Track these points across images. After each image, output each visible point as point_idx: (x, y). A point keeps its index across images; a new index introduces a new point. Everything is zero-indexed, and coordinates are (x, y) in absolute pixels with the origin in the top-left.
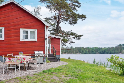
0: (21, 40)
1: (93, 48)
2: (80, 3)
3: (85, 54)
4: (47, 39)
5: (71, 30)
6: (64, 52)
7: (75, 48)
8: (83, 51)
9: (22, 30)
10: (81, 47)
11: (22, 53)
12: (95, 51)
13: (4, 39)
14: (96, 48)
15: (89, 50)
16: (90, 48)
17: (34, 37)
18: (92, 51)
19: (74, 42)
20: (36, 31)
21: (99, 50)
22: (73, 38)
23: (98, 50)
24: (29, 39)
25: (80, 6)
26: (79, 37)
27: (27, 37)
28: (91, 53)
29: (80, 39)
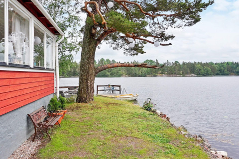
1: (221, 63)
3: (204, 75)
6: (160, 72)
7: (184, 64)
8: (200, 70)
10: (195, 62)
12: (226, 70)
14: (228, 63)
15: (213, 69)
16: (216, 64)
18: (220, 71)
19: (172, 37)
21: (236, 68)
22: (166, 22)
23: (232, 67)
28: (217, 75)
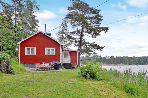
0: (45, 55)
2: (102, 17)
4: (62, 54)
5: (95, 42)
8: (126, 61)
9: (46, 49)
10: (124, 57)
11: (44, 63)
13: (35, 55)
14: (144, 57)
15: (135, 61)
17: (53, 53)
20: (55, 49)
22: (96, 50)
23: (147, 60)
24: (50, 54)
25: (103, 19)
26: (101, 48)
27: (49, 53)
29: (102, 50)
